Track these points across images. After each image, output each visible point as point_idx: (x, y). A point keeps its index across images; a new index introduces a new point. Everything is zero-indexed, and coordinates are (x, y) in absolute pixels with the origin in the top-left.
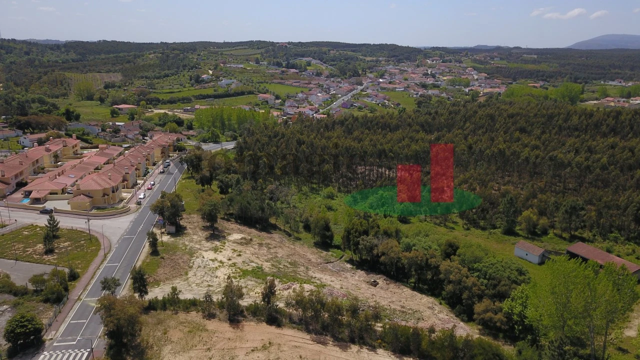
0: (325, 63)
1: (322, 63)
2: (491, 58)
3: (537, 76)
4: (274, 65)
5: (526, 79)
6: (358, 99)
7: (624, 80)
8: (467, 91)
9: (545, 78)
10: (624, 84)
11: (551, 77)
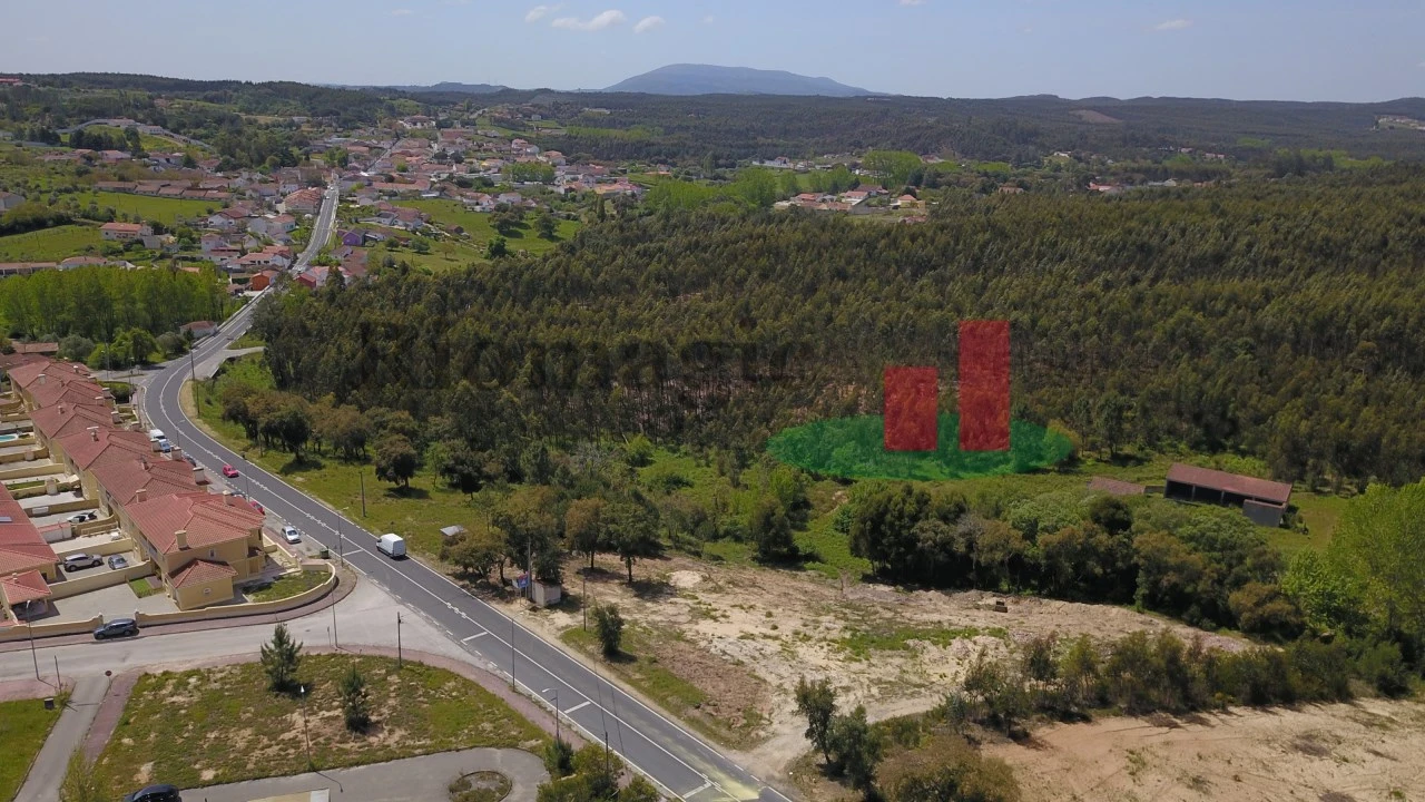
0: (176, 131)
1: (166, 132)
2: (525, 116)
3: (648, 155)
4: (33, 138)
5: (632, 161)
6: (357, 222)
7: (790, 158)
8: (563, 192)
9: (663, 157)
10: (791, 165)
11: (674, 155)
